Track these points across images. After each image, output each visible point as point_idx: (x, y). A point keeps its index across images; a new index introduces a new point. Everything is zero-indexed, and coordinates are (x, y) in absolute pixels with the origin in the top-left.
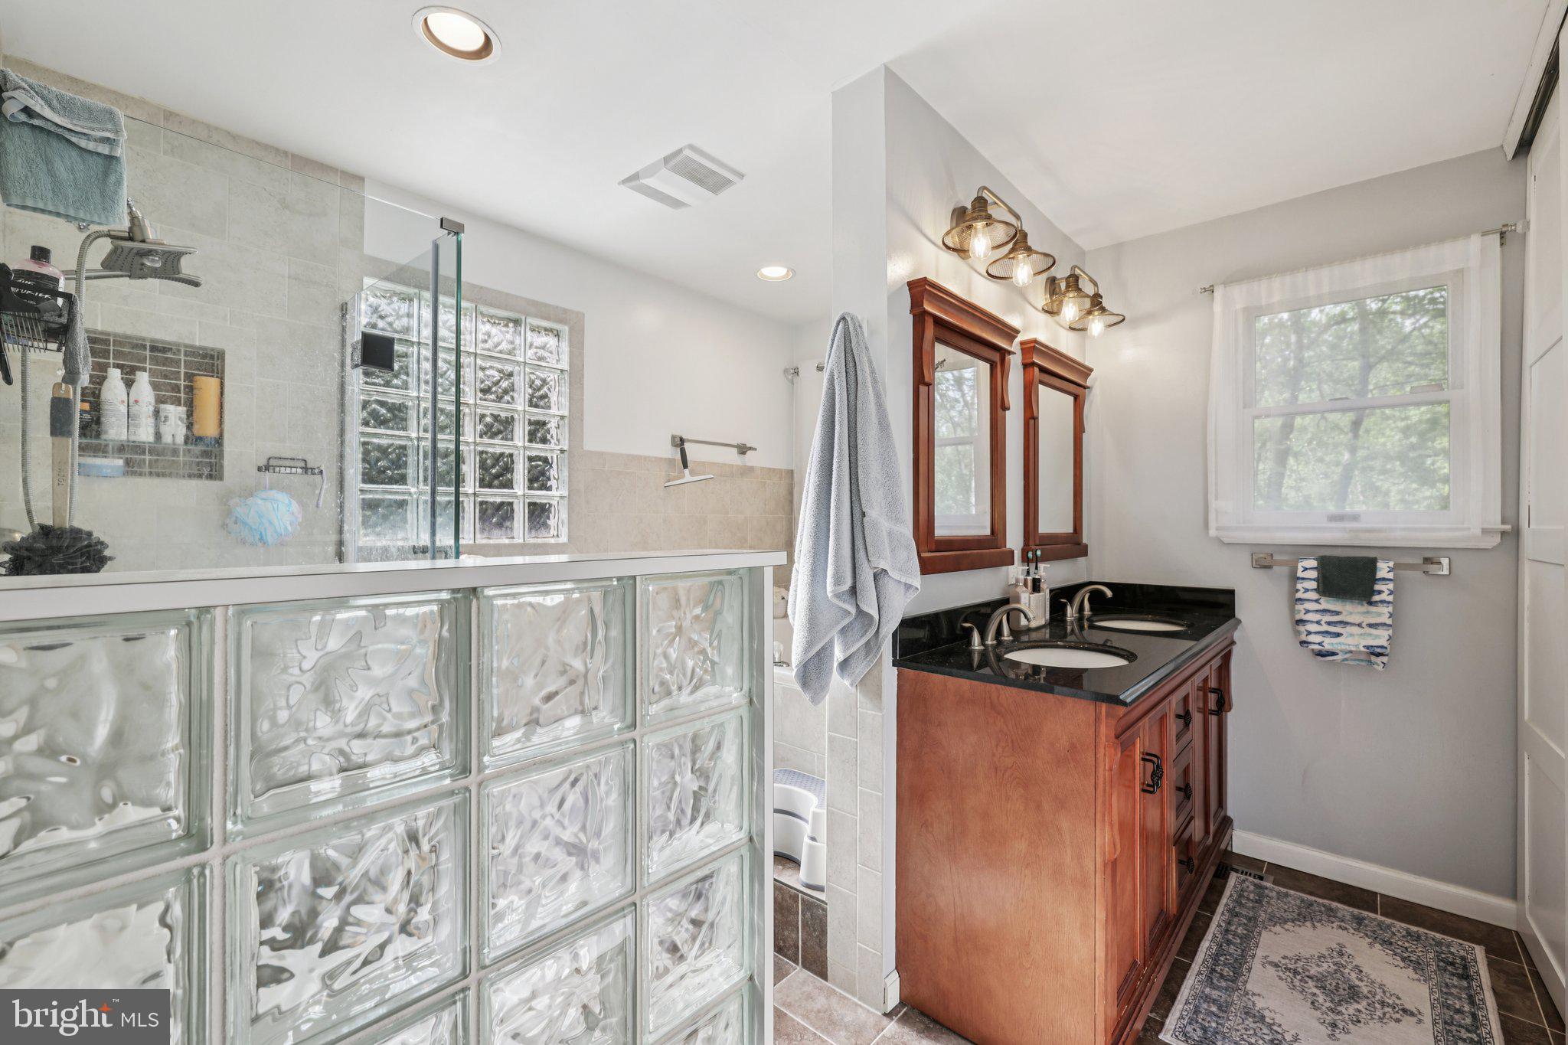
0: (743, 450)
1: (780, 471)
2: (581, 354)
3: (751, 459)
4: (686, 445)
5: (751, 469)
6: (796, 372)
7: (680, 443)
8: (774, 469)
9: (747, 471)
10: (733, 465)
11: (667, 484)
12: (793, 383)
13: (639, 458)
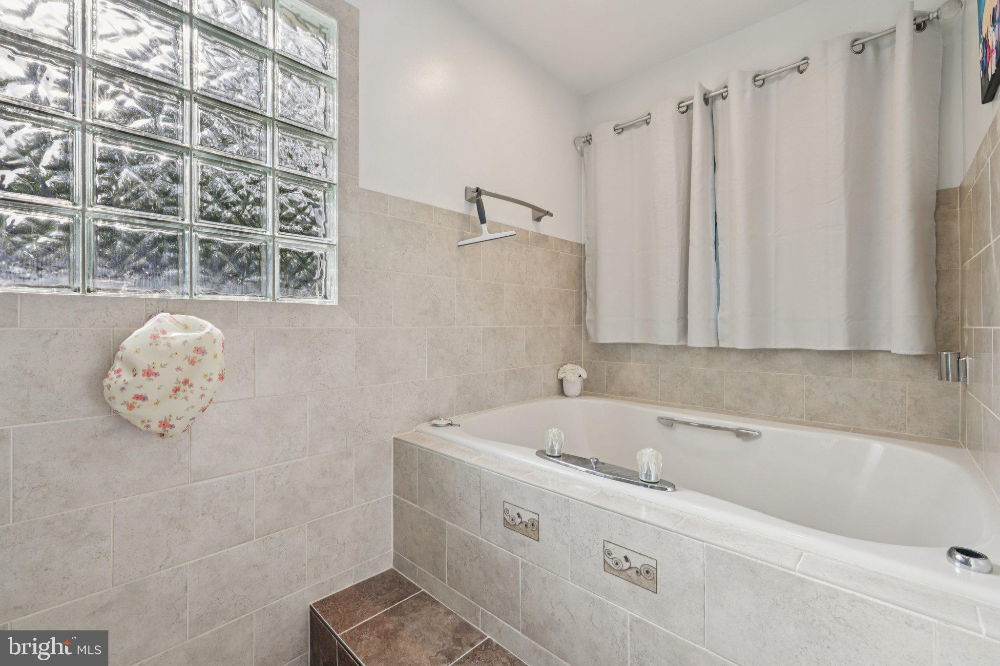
0: (539, 214)
1: (572, 243)
2: (356, 61)
3: (546, 226)
4: (484, 198)
5: (545, 238)
6: (589, 141)
7: (476, 196)
8: (566, 241)
9: (542, 239)
10: (528, 232)
11: (461, 243)
12: (582, 154)
13: (428, 208)
